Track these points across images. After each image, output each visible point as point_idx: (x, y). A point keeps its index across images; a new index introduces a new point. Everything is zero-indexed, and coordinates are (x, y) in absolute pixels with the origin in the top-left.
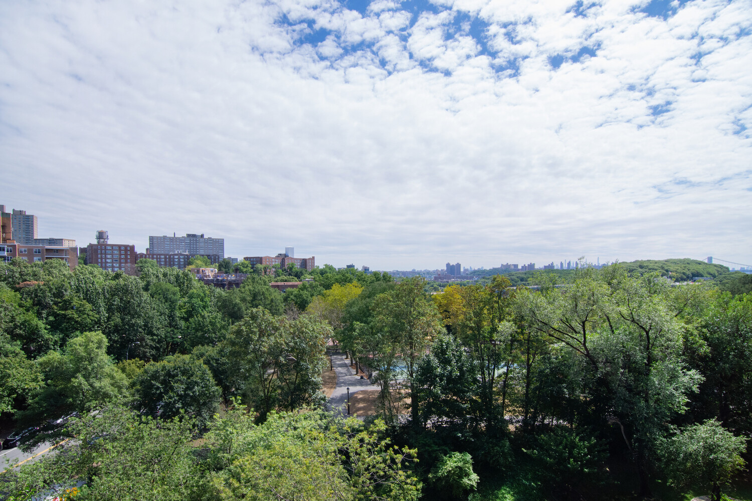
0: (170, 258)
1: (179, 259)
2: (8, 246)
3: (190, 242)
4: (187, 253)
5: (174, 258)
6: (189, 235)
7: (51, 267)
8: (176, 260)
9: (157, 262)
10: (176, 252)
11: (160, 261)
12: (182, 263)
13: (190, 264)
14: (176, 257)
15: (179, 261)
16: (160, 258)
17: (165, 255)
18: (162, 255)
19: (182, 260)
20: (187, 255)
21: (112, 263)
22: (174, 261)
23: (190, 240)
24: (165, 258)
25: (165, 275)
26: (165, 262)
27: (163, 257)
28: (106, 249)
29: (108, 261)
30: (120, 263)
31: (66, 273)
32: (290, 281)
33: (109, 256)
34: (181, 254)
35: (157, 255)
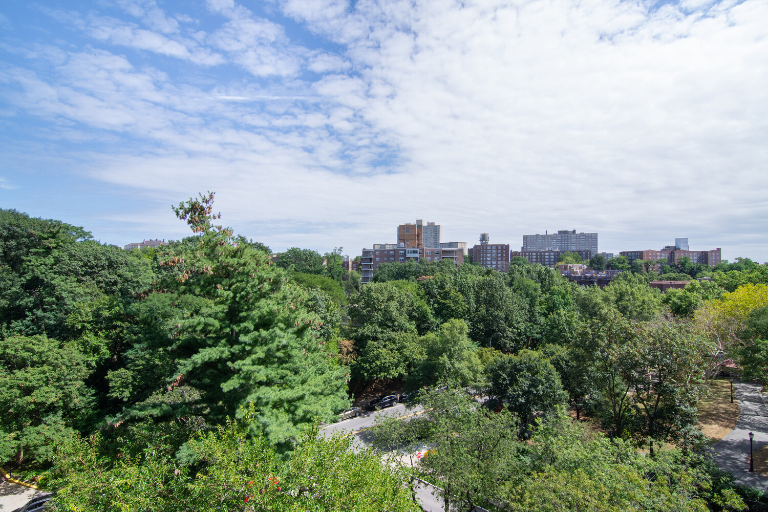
0: (541, 255)
1: (549, 255)
2: (420, 250)
3: (562, 239)
4: (557, 250)
5: (545, 255)
6: (560, 232)
7: (443, 265)
8: (547, 257)
9: (529, 259)
10: (547, 250)
11: (532, 258)
12: (552, 260)
13: (560, 260)
14: (547, 254)
15: (550, 258)
16: (532, 255)
17: (537, 253)
18: (534, 252)
19: (552, 257)
20: (557, 252)
21: (491, 261)
22: (544, 258)
23: (562, 237)
24: (537, 255)
25: (528, 272)
26: (537, 259)
27: (534, 254)
28: (486, 249)
29: (488, 259)
30: (497, 261)
31: (452, 269)
32: (680, 280)
33: (489, 255)
34: (551, 251)
35: (529, 253)
